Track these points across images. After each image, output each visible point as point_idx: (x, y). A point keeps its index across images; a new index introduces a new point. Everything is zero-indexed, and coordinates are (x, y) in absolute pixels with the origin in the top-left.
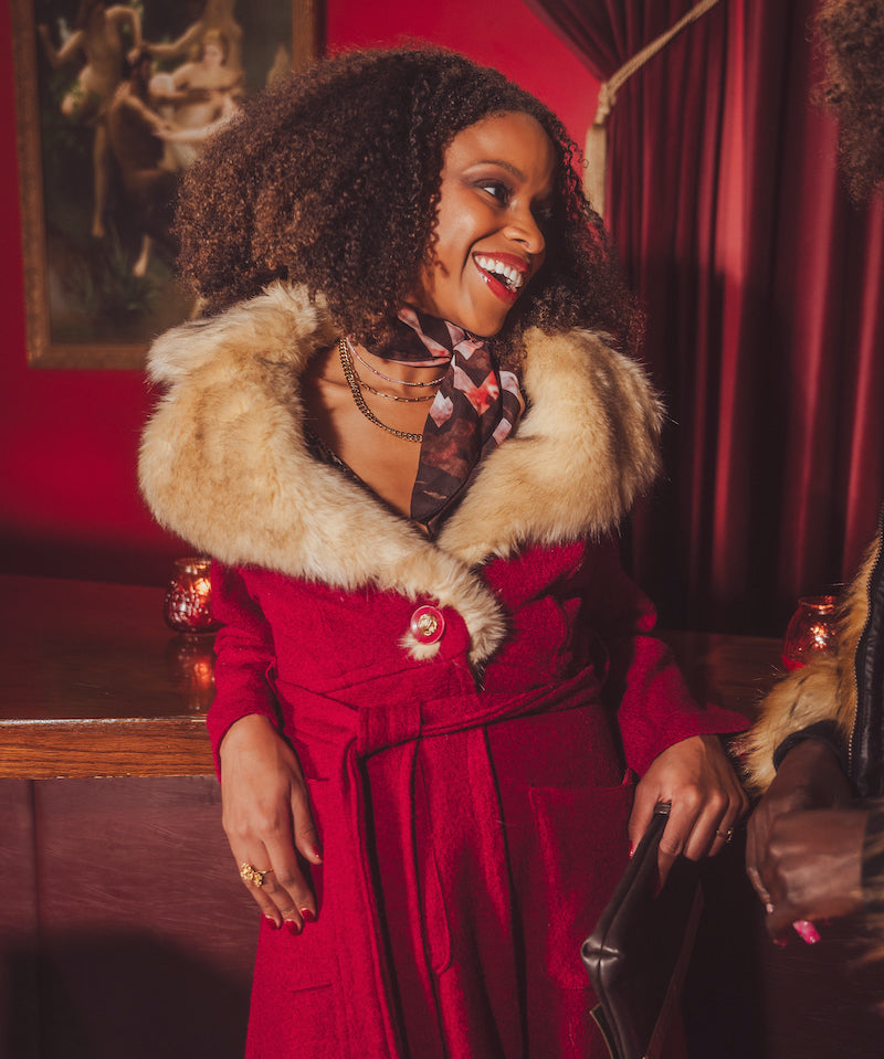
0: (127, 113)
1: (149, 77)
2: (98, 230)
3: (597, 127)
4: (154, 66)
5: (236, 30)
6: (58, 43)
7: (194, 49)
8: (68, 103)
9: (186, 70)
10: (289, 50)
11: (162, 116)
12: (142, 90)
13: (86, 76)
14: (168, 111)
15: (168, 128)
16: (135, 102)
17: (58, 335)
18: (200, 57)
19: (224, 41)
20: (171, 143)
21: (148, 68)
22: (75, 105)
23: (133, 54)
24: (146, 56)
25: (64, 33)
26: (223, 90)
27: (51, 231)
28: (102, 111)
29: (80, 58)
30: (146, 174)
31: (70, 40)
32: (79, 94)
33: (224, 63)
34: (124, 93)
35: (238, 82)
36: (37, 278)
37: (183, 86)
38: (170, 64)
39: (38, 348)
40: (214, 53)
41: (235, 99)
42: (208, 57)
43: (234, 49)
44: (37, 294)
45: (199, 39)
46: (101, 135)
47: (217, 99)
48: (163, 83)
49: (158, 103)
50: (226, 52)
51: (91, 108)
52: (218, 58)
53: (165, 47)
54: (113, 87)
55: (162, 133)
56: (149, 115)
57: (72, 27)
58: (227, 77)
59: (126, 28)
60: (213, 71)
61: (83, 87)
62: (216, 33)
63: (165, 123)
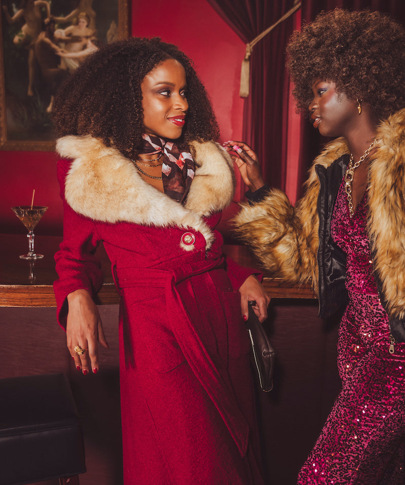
1: (54, 30)
2: (30, 93)
3: (246, 60)
4: (56, 26)
5: (93, 13)
6: (12, 14)
7: (75, 20)
8: (16, 39)
9: (71, 28)
10: (117, 23)
11: (60, 47)
12: (51, 35)
13: (25, 28)
15: (62, 52)
16: (48, 40)
18: (77, 23)
19: (88, 17)
20: (64, 58)
21: (54, 26)
22: (19, 40)
23: (47, 20)
24: (53, 22)
25: (15, 10)
26: (87, 37)
28: (32, 43)
29: (22, 20)
30: (53, 70)
31: (17, 13)
32: (22, 36)
33: (87, 26)
34: (42, 36)
35: (94, 35)
37: (69, 35)
38: (63, 26)
40: (83, 22)
41: (92, 41)
42: (80, 24)
43: (92, 21)
45: (77, 16)
46: (31, 53)
47: (84, 41)
48: (60, 33)
49: (58, 41)
50: (89, 22)
51: (27, 41)
52: (85, 24)
53: (60, 18)
54: (38, 34)
55: (60, 54)
56: (54, 46)
57: (18, 8)
58: (89, 32)
59: (44, 9)
60: (83, 29)
61: (23, 33)
62: (84, 14)
63: (61, 50)
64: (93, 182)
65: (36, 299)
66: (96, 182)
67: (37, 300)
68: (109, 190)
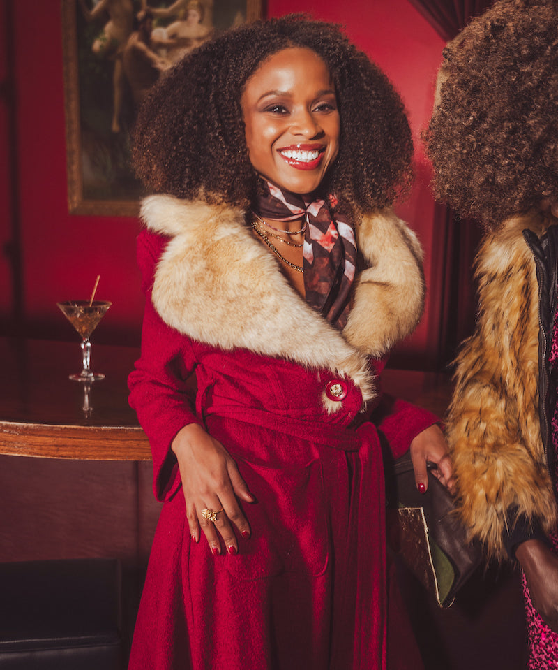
0: (136, 52)
1: (151, 30)
2: (115, 127)
4: (155, 22)
5: (209, 1)
7: (182, 12)
8: (97, 45)
9: (175, 25)
10: (244, 14)
11: (159, 55)
12: (146, 37)
13: (109, 27)
14: (163, 52)
15: (163, 63)
16: (141, 45)
17: (88, 193)
18: (185, 18)
19: (201, 7)
21: (150, 24)
22: (101, 46)
23: (141, 14)
24: (149, 16)
26: (199, 39)
27: (84, 127)
28: (119, 51)
29: (105, 16)
31: (98, 5)
32: (104, 39)
33: (200, 22)
34: (134, 40)
36: (75, 158)
37: (173, 36)
38: (165, 22)
39: (75, 201)
40: (194, 15)
42: (190, 18)
43: (207, 12)
44: (75, 168)
45: (184, 6)
46: (118, 66)
48: (160, 34)
49: (157, 47)
50: (202, 15)
51: (112, 48)
52: (197, 18)
53: (162, 10)
54: (127, 35)
55: (159, 66)
56: (151, 54)
58: (202, 31)
60: (193, 27)
61: (107, 35)
62: (196, 3)
63: (162, 59)
64: (202, 279)
65: (64, 446)
66: (209, 279)
67: (65, 448)
68: (231, 294)
